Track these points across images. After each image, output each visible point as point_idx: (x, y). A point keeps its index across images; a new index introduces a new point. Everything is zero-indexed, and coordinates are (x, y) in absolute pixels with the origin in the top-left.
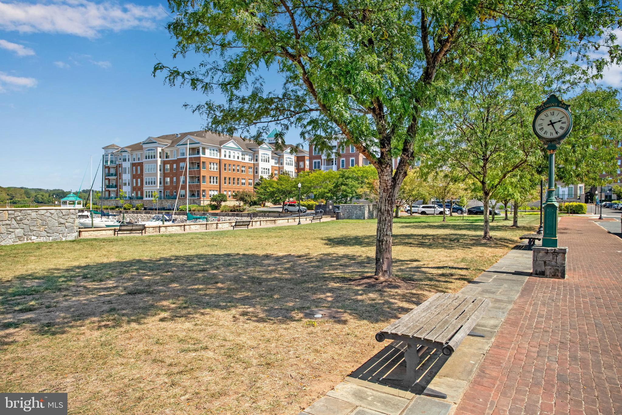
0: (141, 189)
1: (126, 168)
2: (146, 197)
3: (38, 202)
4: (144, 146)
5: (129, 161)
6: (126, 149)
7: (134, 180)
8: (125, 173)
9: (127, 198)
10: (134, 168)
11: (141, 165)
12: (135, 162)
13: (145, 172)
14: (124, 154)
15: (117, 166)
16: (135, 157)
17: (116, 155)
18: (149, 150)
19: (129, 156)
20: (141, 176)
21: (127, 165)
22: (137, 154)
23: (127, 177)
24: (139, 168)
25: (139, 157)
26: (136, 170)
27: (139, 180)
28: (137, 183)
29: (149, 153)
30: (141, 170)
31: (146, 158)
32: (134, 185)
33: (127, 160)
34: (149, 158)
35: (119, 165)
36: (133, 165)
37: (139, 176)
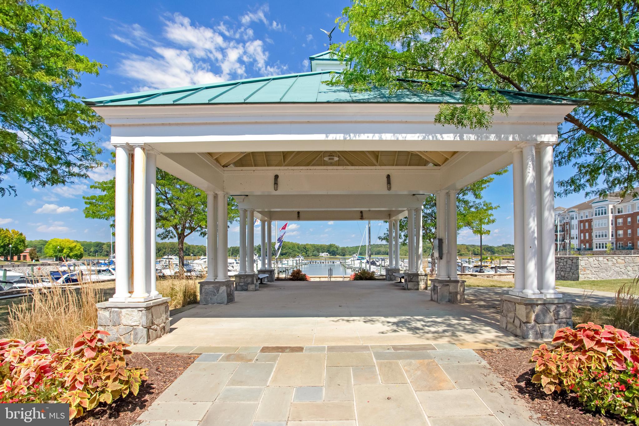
0: (590, 241)
1: (573, 225)
2: (597, 248)
3: (475, 254)
4: (593, 205)
5: (576, 219)
6: (573, 210)
7: (582, 235)
8: (573, 229)
9: (575, 249)
10: (582, 224)
11: (590, 221)
12: (583, 219)
13: (594, 227)
14: (571, 214)
15: (564, 224)
16: (582, 215)
17: (563, 215)
18: (599, 208)
19: (576, 215)
20: (590, 230)
21: (575, 222)
22: (584, 213)
23: (575, 232)
24: (587, 224)
25: (588, 214)
26: (584, 226)
27: (587, 234)
28: (585, 236)
29: (599, 211)
30: (590, 226)
31: (596, 215)
32: (582, 238)
33: (575, 218)
34: (599, 215)
35: (567, 223)
36: (581, 222)
37: (587, 231)
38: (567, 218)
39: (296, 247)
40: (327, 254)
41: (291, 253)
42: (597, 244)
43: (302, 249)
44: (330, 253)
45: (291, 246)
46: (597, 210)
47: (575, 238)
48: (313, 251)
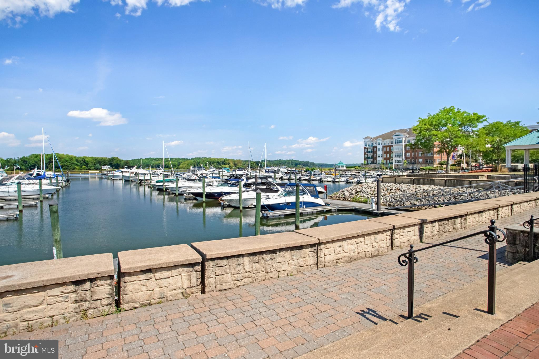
0: (390, 158)
2: (395, 163)
4: (393, 137)
7: (385, 155)
8: (379, 151)
10: (385, 148)
11: (390, 147)
12: (386, 145)
13: (393, 150)
14: (378, 141)
15: (373, 148)
16: (385, 143)
18: (397, 139)
19: (381, 142)
20: (391, 152)
21: (380, 147)
22: (387, 141)
23: (380, 153)
24: (388, 148)
25: (389, 142)
26: (386, 149)
27: (388, 155)
28: (387, 156)
29: (397, 141)
30: (390, 149)
31: (395, 143)
32: (385, 157)
33: (381, 144)
34: (397, 143)
35: (375, 147)
36: (384, 147)
37: (388, 152)
38: (375, 144)
39: (74, 159)
40: (109, 167)
41: (68, 166)
42: (395, 161)
43: (82, 162)
44: (112, 166)
45: (67, 159)
46: (396, 140)
47: (381, 157)
48: (95, 164)
